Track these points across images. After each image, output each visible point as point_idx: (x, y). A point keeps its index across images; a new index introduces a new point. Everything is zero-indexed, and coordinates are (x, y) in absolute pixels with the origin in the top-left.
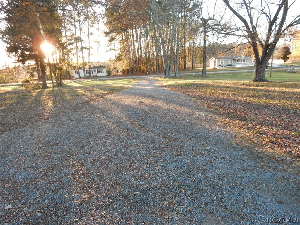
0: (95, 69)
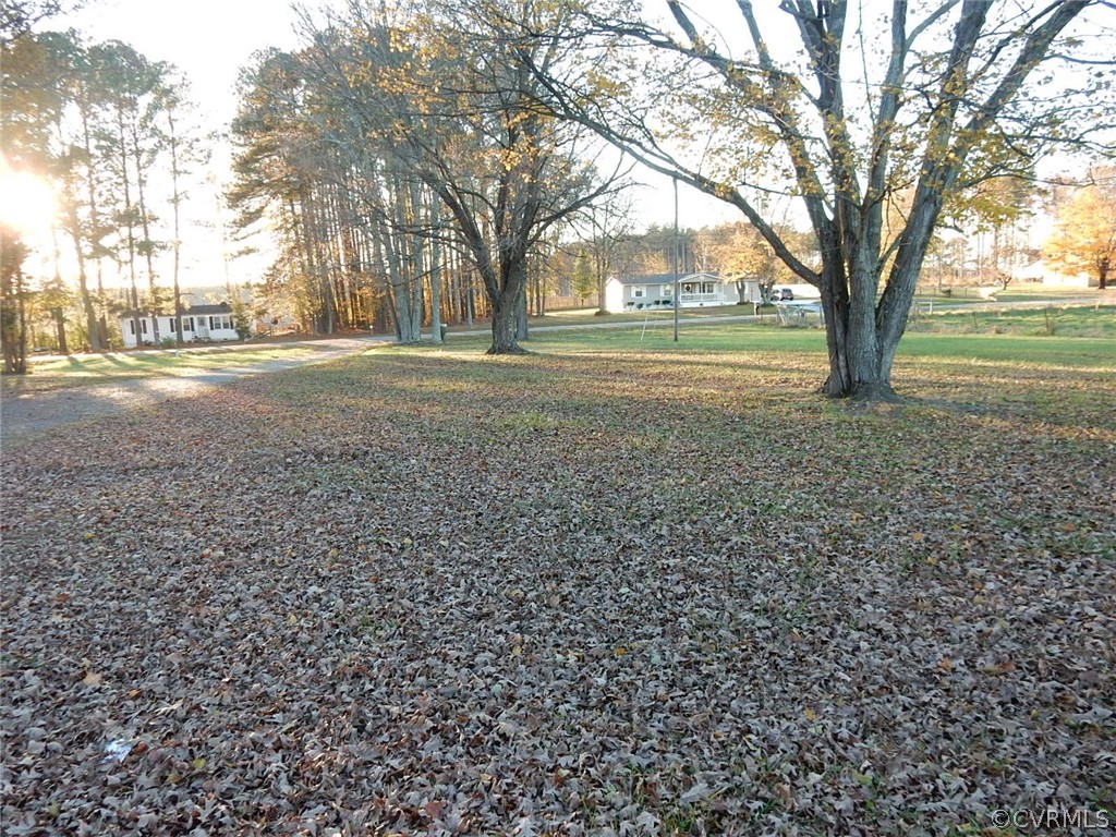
0: (201, 316)
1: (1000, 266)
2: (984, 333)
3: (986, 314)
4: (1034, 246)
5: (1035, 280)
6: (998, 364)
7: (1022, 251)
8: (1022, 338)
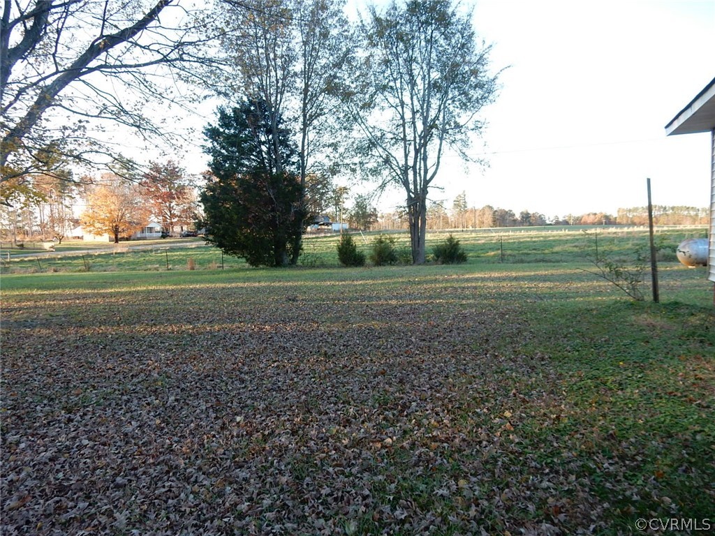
1: (56, 229)
2: (46, 272)
3: (48, 260)
4: (76, 216)
5: (78, 238)
6: (51, 292)
7: (69, 220)
8: (71, 274)
